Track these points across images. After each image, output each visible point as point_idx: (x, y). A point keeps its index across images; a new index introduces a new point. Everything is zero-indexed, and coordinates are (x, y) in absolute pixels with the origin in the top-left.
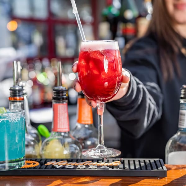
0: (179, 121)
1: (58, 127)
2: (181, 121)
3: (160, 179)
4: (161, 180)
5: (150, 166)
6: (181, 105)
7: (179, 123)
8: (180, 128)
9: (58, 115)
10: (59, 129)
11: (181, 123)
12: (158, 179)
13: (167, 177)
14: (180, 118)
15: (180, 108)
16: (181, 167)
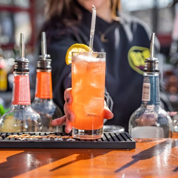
0: (143, 94)
1: (20, 100)
2: (144, 94)
3: (129, 150)
4: (131, 151)
5: (116, 138)
6: (145, 78)
7: (143, 97)
8: (144, 101)
9: (20, 87)
10: (20, 101)
11: (144, 96)
12: (127, 150)
13: (135, 149)
14: (143, 91)
15: (144, 81)
16: (146, 140)
